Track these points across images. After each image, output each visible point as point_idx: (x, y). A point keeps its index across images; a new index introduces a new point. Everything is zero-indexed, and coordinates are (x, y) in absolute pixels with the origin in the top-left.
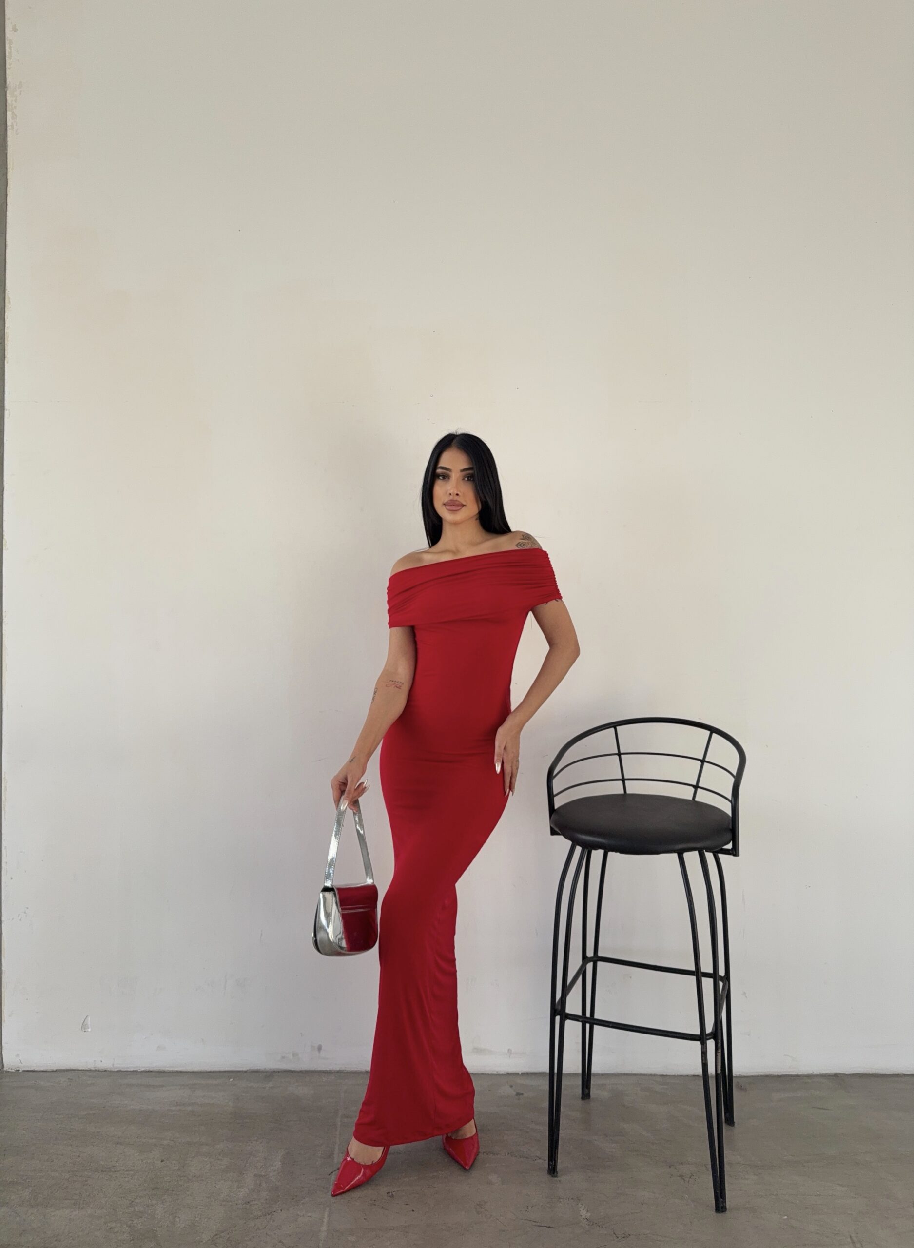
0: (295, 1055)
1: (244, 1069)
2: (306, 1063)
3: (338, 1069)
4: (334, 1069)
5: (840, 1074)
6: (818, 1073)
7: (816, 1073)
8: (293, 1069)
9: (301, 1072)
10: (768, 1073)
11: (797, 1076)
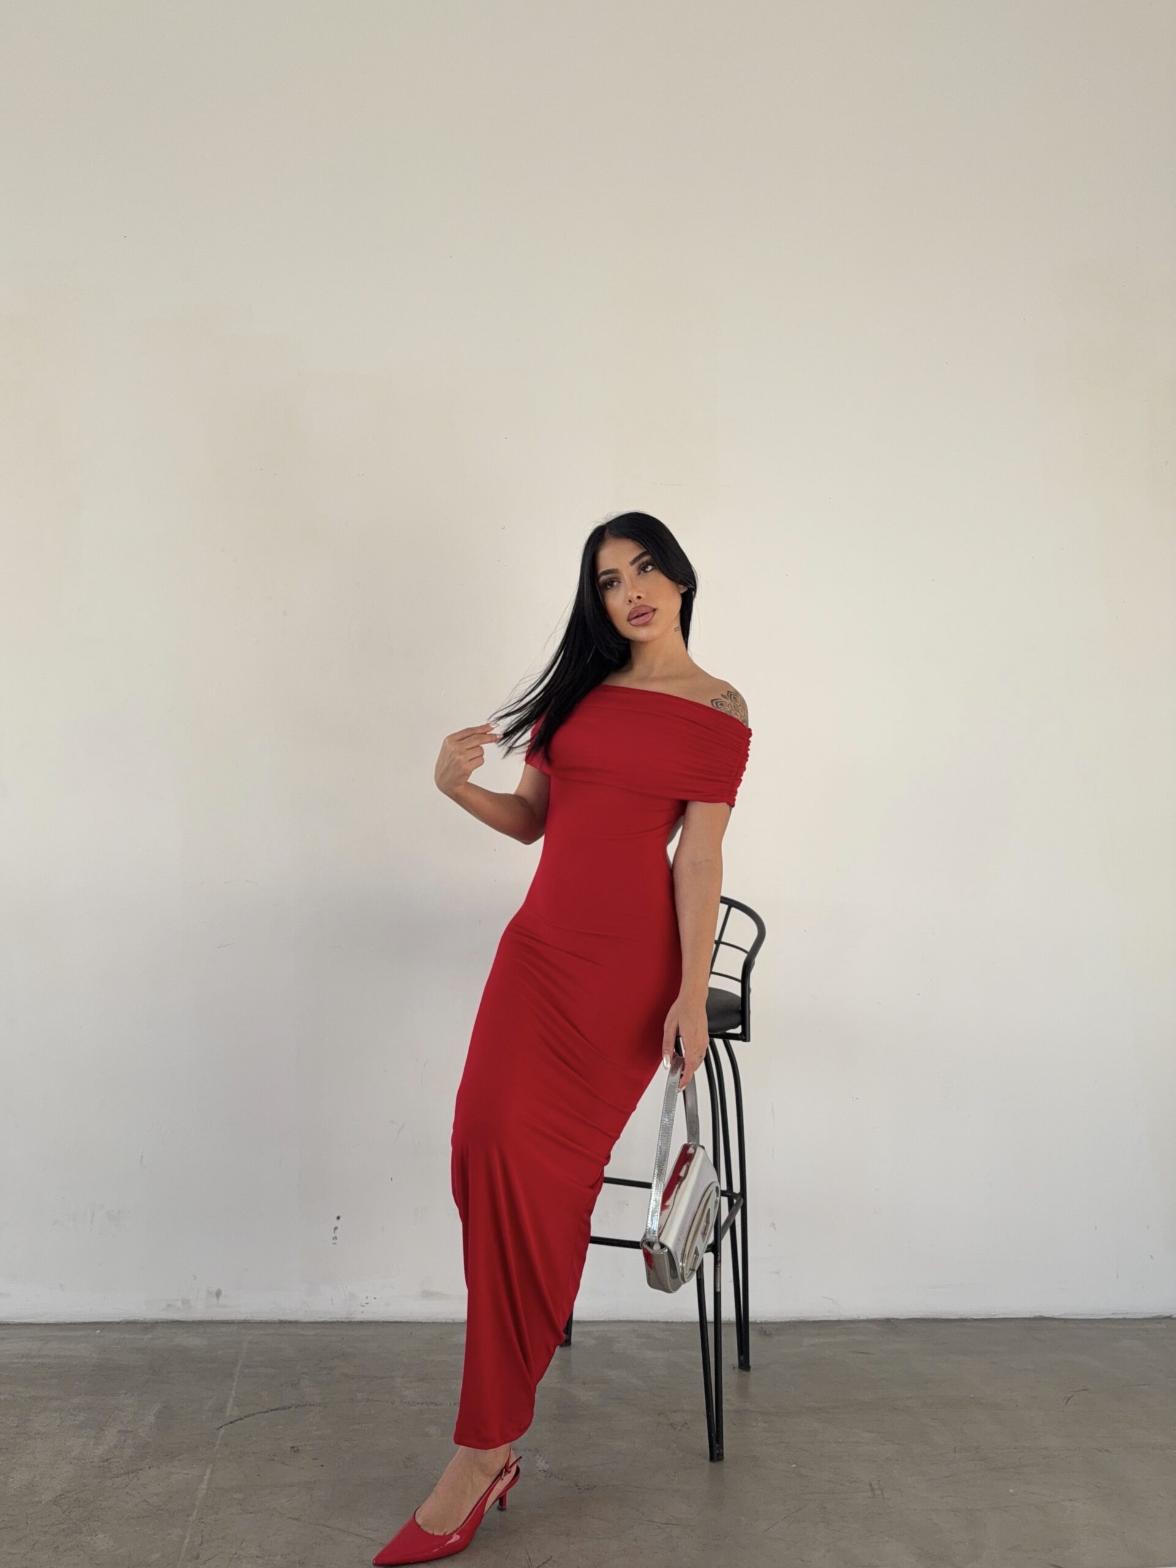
0: (185, 1302)
1: (117, 1320)
2: (200, 1311)
3: (243, 1319)
4: (238, 1319)
5: (893, 1319)
6: (865, 1318)
7: (862, 1318)
8: (182, 1320)
9: (193, 1322)
10: (801, 1319)
11: (839, 1322)
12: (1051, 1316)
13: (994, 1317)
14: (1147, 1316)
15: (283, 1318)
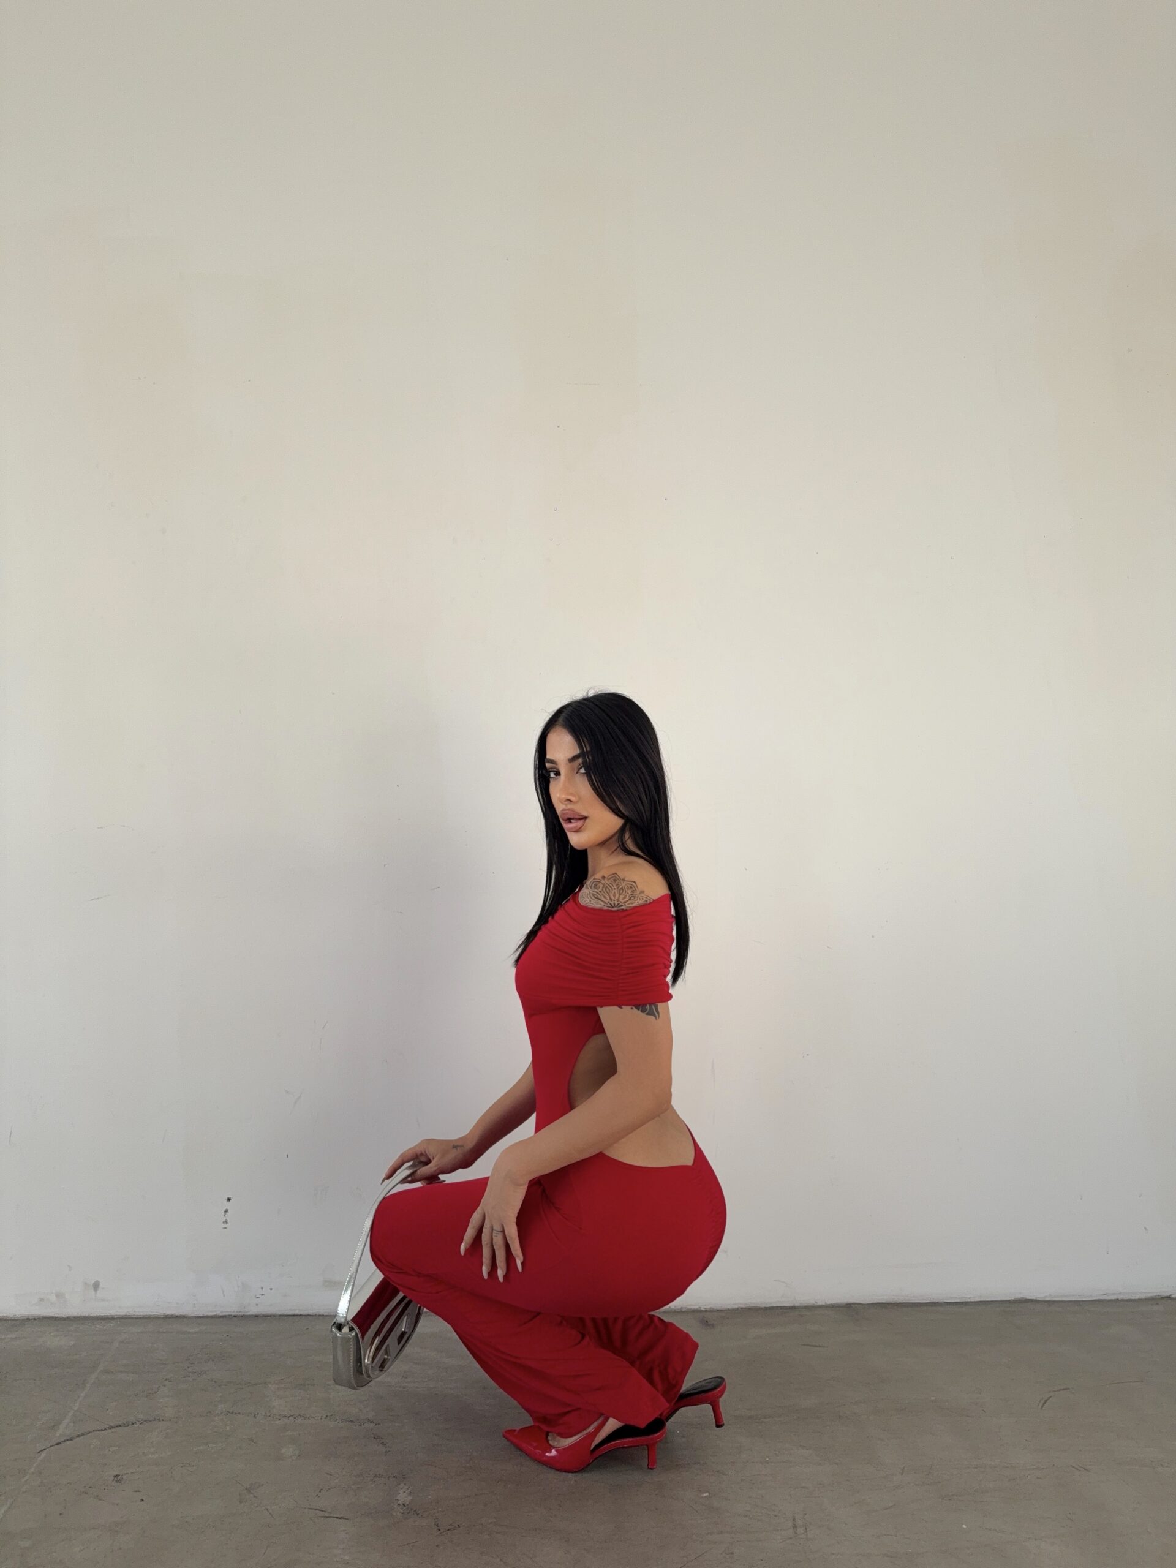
0: (59, 1295)
2: (76, 1306)
3: (124, 1314)
4: (118, 1314)
5: (855, 1304)
6: (824, 1304)
7: (820, 1303)
8: (56, 1316)
9: (68, 1319)
10: (751, 1305)
11: (793, 1308)
12: (1034, 1298)
13: (969, 1300)
14: (1143, 1296)
15: (169, 1312)
